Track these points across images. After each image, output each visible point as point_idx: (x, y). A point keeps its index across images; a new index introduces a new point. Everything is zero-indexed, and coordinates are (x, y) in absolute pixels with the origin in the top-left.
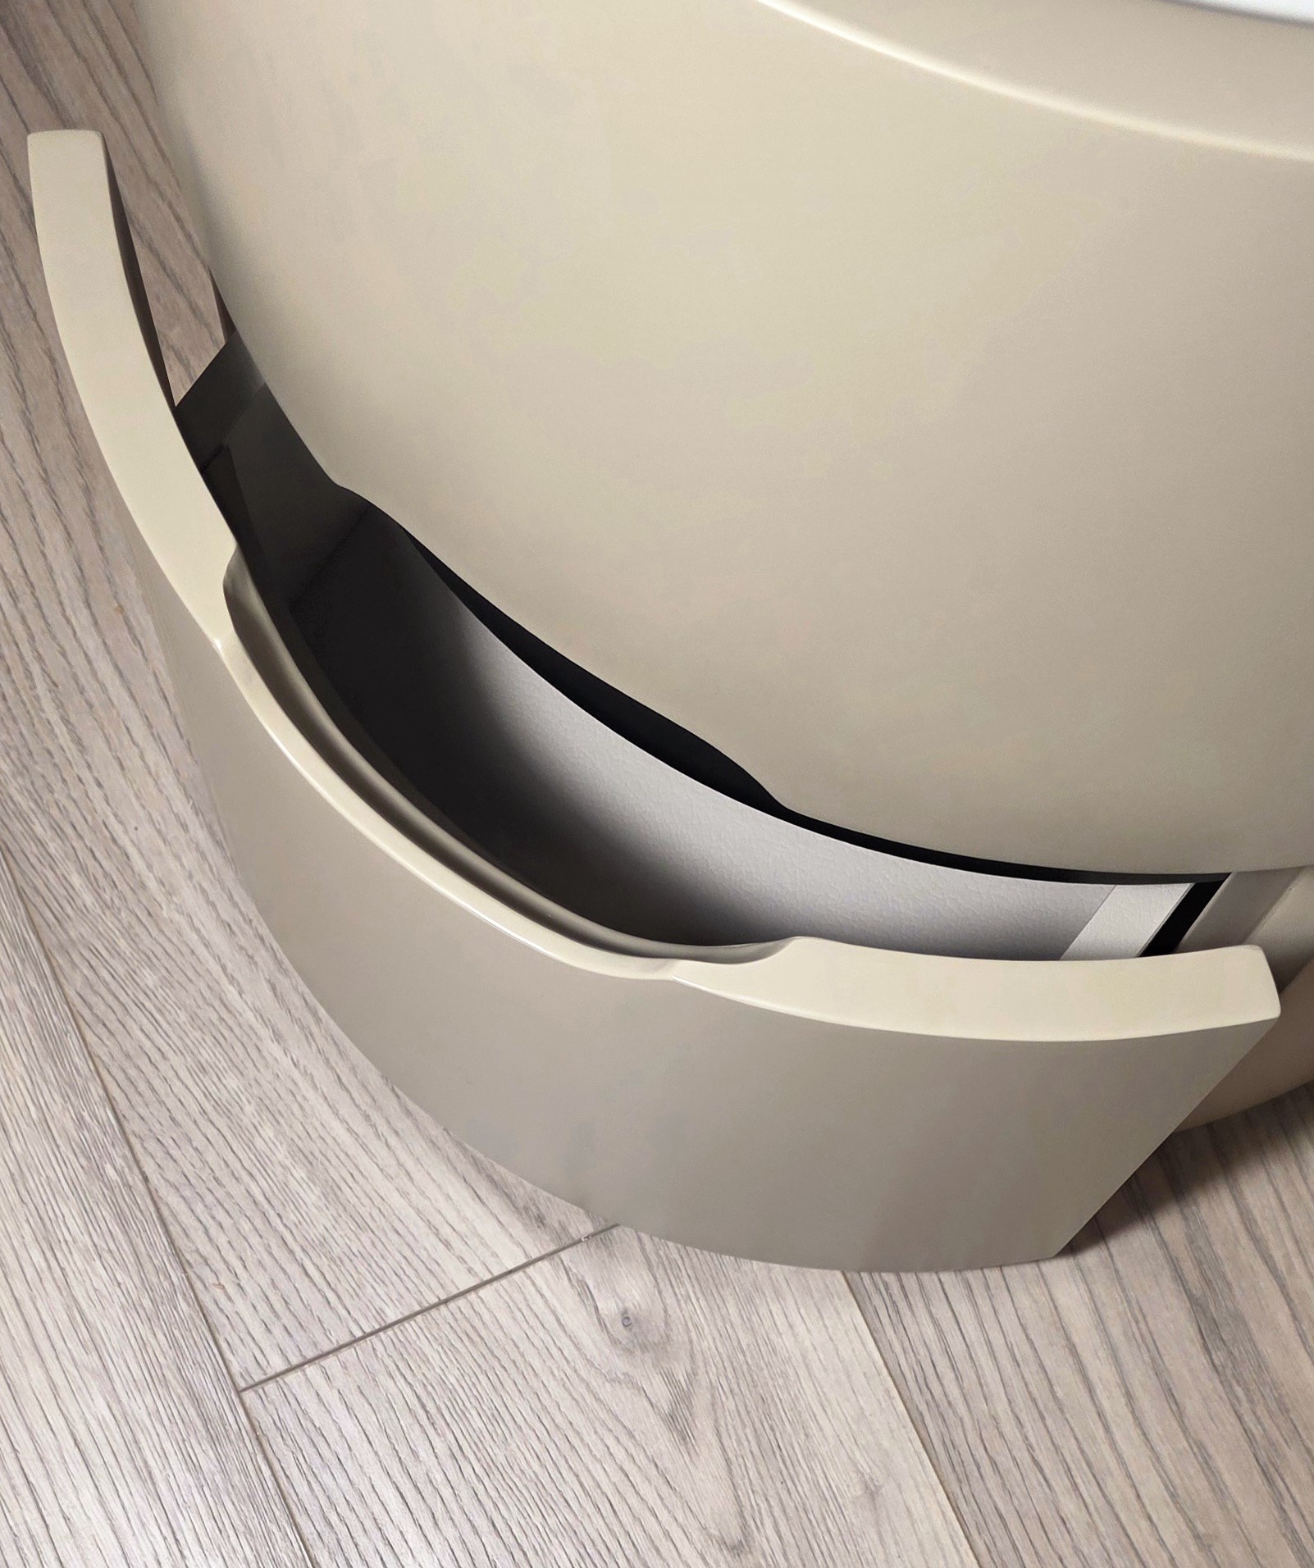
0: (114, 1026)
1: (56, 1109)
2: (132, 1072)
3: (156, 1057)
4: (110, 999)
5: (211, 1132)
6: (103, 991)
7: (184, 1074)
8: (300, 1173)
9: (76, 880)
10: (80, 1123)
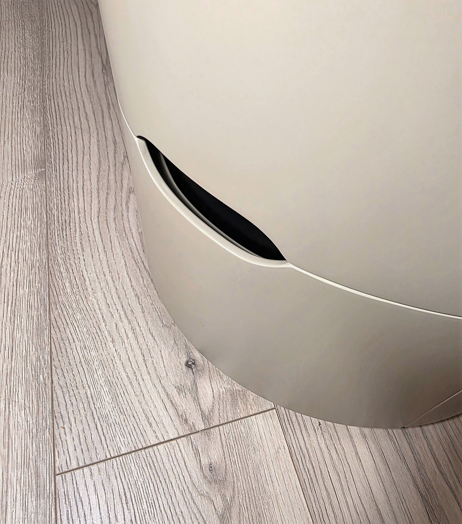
0: (62, 329)
1: (32, 353)
2: (62, 345)
3: (71, 341)
4: (64, 321)
5: (81, 369)
6: (63, 318)
7: (79, 348)
8: (106, 389)
9: (67, 284)
10: (38, 359)
